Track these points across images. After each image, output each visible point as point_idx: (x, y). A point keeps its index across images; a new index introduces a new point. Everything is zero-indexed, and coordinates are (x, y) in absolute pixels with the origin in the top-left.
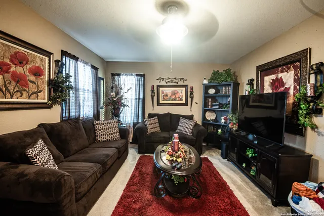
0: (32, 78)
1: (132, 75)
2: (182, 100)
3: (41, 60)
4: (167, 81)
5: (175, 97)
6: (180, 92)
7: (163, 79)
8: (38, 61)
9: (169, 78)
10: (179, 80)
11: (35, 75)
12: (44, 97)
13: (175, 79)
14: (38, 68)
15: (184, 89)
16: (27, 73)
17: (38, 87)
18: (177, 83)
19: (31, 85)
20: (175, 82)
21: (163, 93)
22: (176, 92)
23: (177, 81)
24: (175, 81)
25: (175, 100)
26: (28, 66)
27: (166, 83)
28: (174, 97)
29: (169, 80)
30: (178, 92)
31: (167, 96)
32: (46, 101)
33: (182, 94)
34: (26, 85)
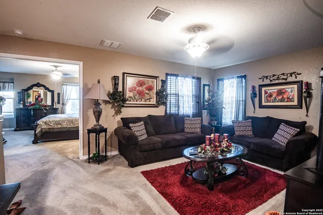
0: (147, 92)
1: (233, 78)
2: (293, 101)
3: (152, 81)
4: (271, 79)
5: (283, 97)
6: (289, 90)
7: (267, 77)
8: (150, 82)
9: (274, 75)
10: (289, 75)
11: (149, 90)
12: (153, 101)
13: (283, 74)
14: (151, 86)
15: (295, 86)
16: (144, 90)
17: (150, 96)
18: (286, 79)
19: (146, 95)
20: (283, 79)
21: (266, 93)
22: (283, 91)
23: (285, 77)
24: (283, 77)
25: (282, 100)
26: (145, 86)
27: (271, 81)
28: (280, 97)
29: (275, 78)
30: (286, 91)
31: (271, 96)
32: (155, 103)
33: (293, 93)
34: (144, 96)
